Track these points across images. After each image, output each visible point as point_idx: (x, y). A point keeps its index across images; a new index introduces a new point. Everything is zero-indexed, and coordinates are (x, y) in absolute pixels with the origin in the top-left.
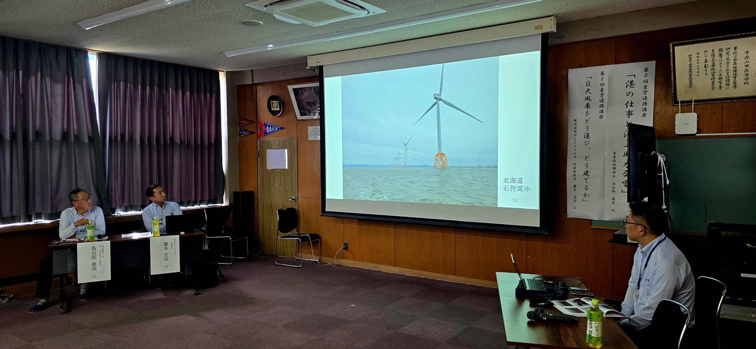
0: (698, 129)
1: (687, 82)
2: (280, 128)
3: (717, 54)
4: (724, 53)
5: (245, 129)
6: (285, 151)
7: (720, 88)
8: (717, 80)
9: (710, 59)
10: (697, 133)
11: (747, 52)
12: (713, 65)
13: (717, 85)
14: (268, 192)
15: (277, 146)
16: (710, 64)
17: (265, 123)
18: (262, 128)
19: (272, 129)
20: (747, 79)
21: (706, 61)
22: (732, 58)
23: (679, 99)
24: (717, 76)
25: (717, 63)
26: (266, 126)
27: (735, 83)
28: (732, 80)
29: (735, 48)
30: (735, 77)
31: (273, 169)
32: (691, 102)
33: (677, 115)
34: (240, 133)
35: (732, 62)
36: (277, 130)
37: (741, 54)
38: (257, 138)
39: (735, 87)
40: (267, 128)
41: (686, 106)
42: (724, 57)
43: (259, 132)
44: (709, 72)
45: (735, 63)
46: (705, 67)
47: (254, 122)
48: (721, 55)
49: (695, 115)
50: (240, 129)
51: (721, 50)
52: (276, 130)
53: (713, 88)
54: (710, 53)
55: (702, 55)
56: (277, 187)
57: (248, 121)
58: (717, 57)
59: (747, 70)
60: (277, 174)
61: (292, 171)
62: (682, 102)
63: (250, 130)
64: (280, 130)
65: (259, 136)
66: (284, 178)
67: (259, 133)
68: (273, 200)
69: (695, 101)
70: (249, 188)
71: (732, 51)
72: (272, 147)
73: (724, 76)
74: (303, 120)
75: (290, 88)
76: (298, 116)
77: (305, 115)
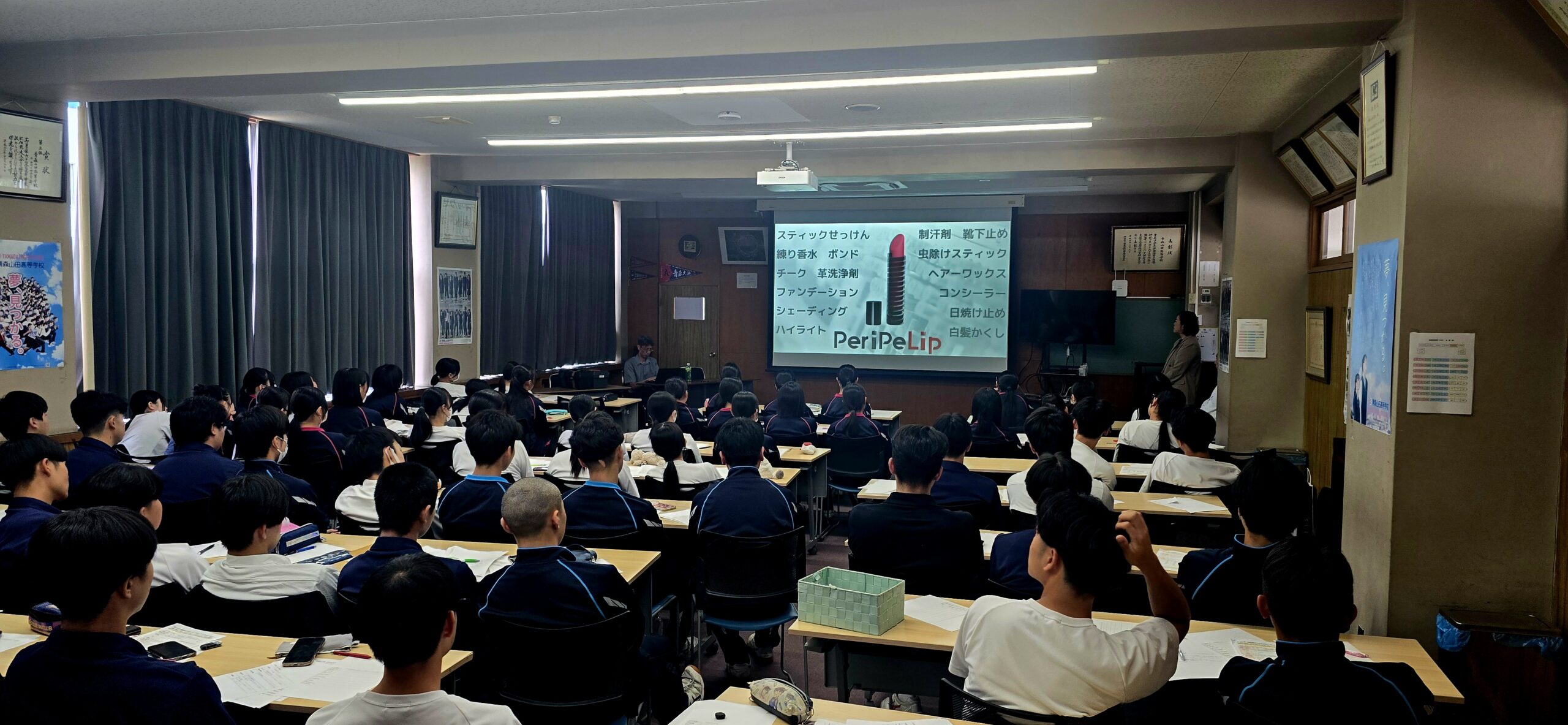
0: (1128, 293)
1: (1122, 257)
2: (695, 272)
3: (1143, 238)
4: (1148, 237)
5: (638, 271)
6: (701, 299)
7: (1144, 262)
8: (1142, 257)
9: (1138, 240)
10: (1128, 296)
11: (1163, 238)
12: (1140, 245)
13: (1142, 260)
15: (690, 294)
16: (1138, 244)
17: (672, 266)
18: (667, 271)
19: (682, 274)
20: (1162, 257)
21: (1136, 242)
22: (1153, 241)
23: (1116, 269)
24: (1142, 254)
25: (1143, 245)
26: (673, 269)
27: (1154, 259)
28: (1152, 256)
29: (1155, 235)
30: (1154, 256)
31: (682, 320)
32: (1123, 271)
33: (1114, 281)
34: (631, 276)
35: (1153, 245)
37: (1159, 240)
38: (660, 283)
39: (1154, 262)
40: (675, 272)
41: (1121, 275)
42: (1148, 240)
44: (1137, 250)
45: (1155, 246)
46: (1135, 246)
47: (655, 264)
48: (1145, 239)
49: (1126, 281)
50: (631, 270)
51: (1146, 235)
53: (1139, 262)
54: (1138, 236)
55: (1133, 237)
56: (689, 341)
57: (644, 262)
58: (1143, 240)
59: (1162, 251)
60: (689, 325)
61: (712, 322)
62: (1117, 271)
63: (647, 273)
64: (694, 274)
65: (662, 281)
67: (662, 277)
69: (1127, 271)
71: (1153, 236)
72: (681, 294)
73: (1147, 253)
74: (731, 265)
75: (721, 230)
76: (725, 260)
77: (734, 260)
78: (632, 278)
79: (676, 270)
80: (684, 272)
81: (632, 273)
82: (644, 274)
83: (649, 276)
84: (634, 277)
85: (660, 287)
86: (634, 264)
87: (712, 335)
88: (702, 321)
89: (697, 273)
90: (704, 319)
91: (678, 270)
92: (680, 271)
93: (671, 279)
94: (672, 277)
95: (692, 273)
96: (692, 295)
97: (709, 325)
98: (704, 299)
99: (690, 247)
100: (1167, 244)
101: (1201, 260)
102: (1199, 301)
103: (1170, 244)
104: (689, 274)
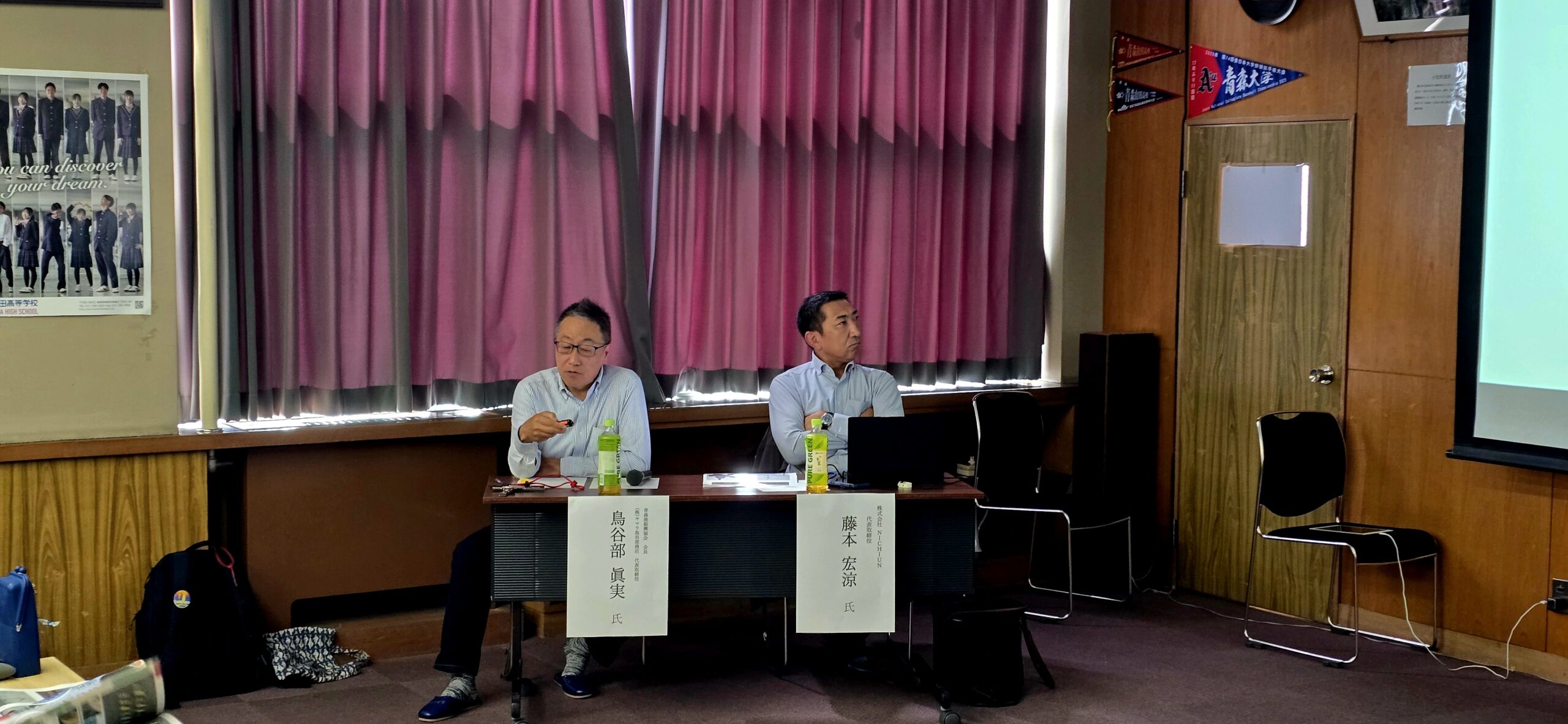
2: (1283, 72)
5: (1134, 79)
6: (1299, 172)
14: (1219, 341)
15: (1268, 152)
17: (1220, 54)
18: (1206, 75)
19: (1249, 81)
26: (1222, 65)
31: (1243, 249)
34: (1114, 97)
36: (1270, 82)
38: (1185, 118)
40: (1229, 75)
43: (1193, 91)
47: (1176, 52)
50: (1117, 80)
52: (1264, 85)
56: (1258, 321)
57: (1149, 50)
60: (1260, 267)
61: (1328, 260)
63: (1154, 85)
64: (1281, 81)
65: (1191, 111)
66: (1291, 288)
67: (1193, 98)
68: (1239, 377)
70: (1140, 323)
72: (1243, 155)
74: (1388, 39)
77: (1399, 18)
78: (1118, 103)
79: (1230, 69)
80: (1255, 74)
81: (1122, 89)
82: (1152, 89)
83: (1165, 96)
84: (1121, 102)
85: (1188, 130)
86: (1124, 58)
87: (1323, 305)
88: (1296, 250)
89: (1291, 76)
90: (1303, 243)
91: (1237, 71)
92: (1243, 71)
93: (1217, 101)
94: (1221, 97)
95: (1276, 77)
96: (1273, 156)
97: (1318, 267)
98: (1305, 170)
104: (1267, 77)
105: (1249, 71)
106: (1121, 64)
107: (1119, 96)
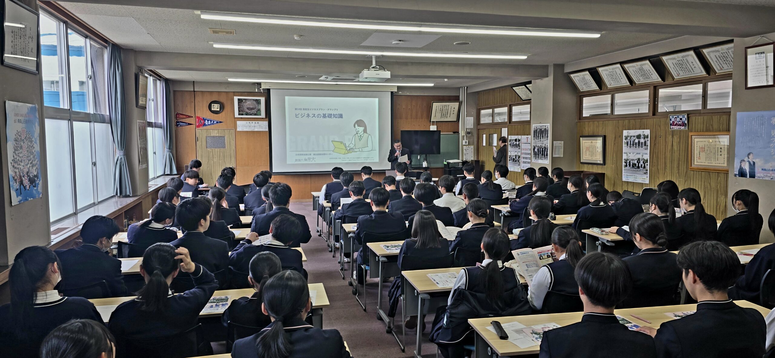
1: (435, 115)
3: (444, 107)
4: (446, 107)
5: (181, 121)
8: (442, 115)
9: (442, 108)
13: (442, 117)
15: (217, 134)
16: (441, 109)
17: (204, 118)
18: (201, 121)
20: (450, 115)
22: (447, 108)
23: (431, 121)
24: (443, 114)
25: (443, 110)
26: (204, 120)
28: (446, 115)
31: (212, 149)
33: (431, 126)
34: (176, 124)
35: (447, 110)
37: (450, 108)
38: (196, 128)
39: (447, 118)
41: (434, 123)
42: (446, 108)
44: (441, 112)
47: (192, 117)
49: (436, 125)
50: (177, 121)
51: (445, 105)
54: (442, 106)
55: (440, 106)
57: (185, 116)
59: (451, 113)
60: (216, 152)
61: (231, 150)
66: (223, 155)
67: (197, 125)
69: (436, 121)
71: (448, 106)
72: (211, 134)
73: (445, 114)
74: (242, 118)
75: (236, 99)
76: (237, 115)
77: (242, 115)
79: (206, 121)
80: (212, 122)
82: (186, 123)
83: (190, 124)
85: (196, 131)
86: (179, 117)
87: (231, 157)
89: (220, 122)
91: (208, 121)
92: (209, 121)
93: (204, 125)
95: (217, 122)
97: (229, 151)
99: (216, 107)
100: (453, 109)
101: (466, 117)
102: (466, 135)
103: (454, 110)
104: (215, 122)
105: (211, 121)
106: (178, 118)
107: (178, 124)
